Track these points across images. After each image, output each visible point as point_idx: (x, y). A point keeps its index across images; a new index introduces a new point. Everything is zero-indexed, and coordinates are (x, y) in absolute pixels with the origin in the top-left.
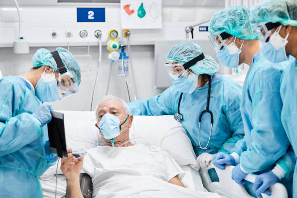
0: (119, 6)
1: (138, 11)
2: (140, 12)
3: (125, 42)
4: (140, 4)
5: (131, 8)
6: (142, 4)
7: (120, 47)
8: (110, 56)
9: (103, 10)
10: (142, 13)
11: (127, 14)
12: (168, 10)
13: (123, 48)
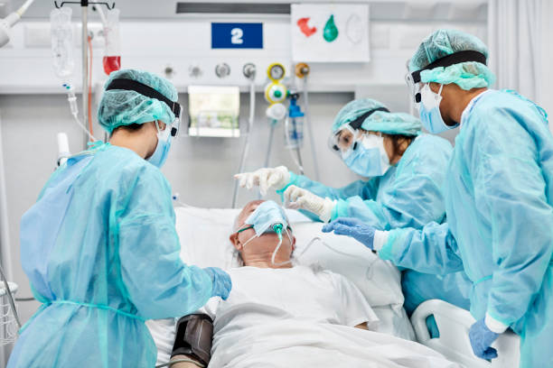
0: (289, 21)
1: (325, 29)
2: (328, 31)
3: (298, 85)
4: (329, 18)
5: (310, 25)
6: (332, 17)
7: (289, 96)
8: (269, 112)
9: (259, 27)
10: (332, 32)
11: (303, 35)
12: (381, 28)
13: (293, 98)
